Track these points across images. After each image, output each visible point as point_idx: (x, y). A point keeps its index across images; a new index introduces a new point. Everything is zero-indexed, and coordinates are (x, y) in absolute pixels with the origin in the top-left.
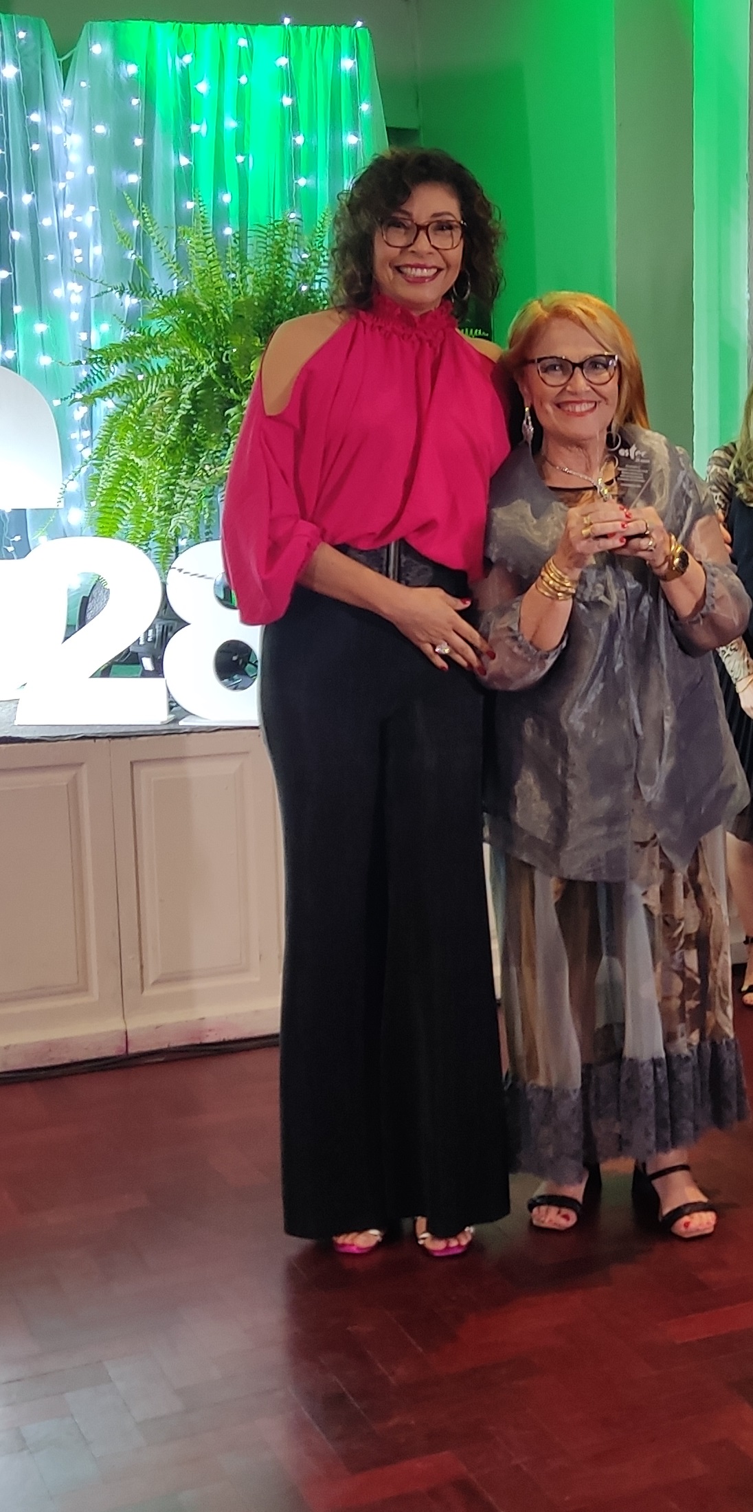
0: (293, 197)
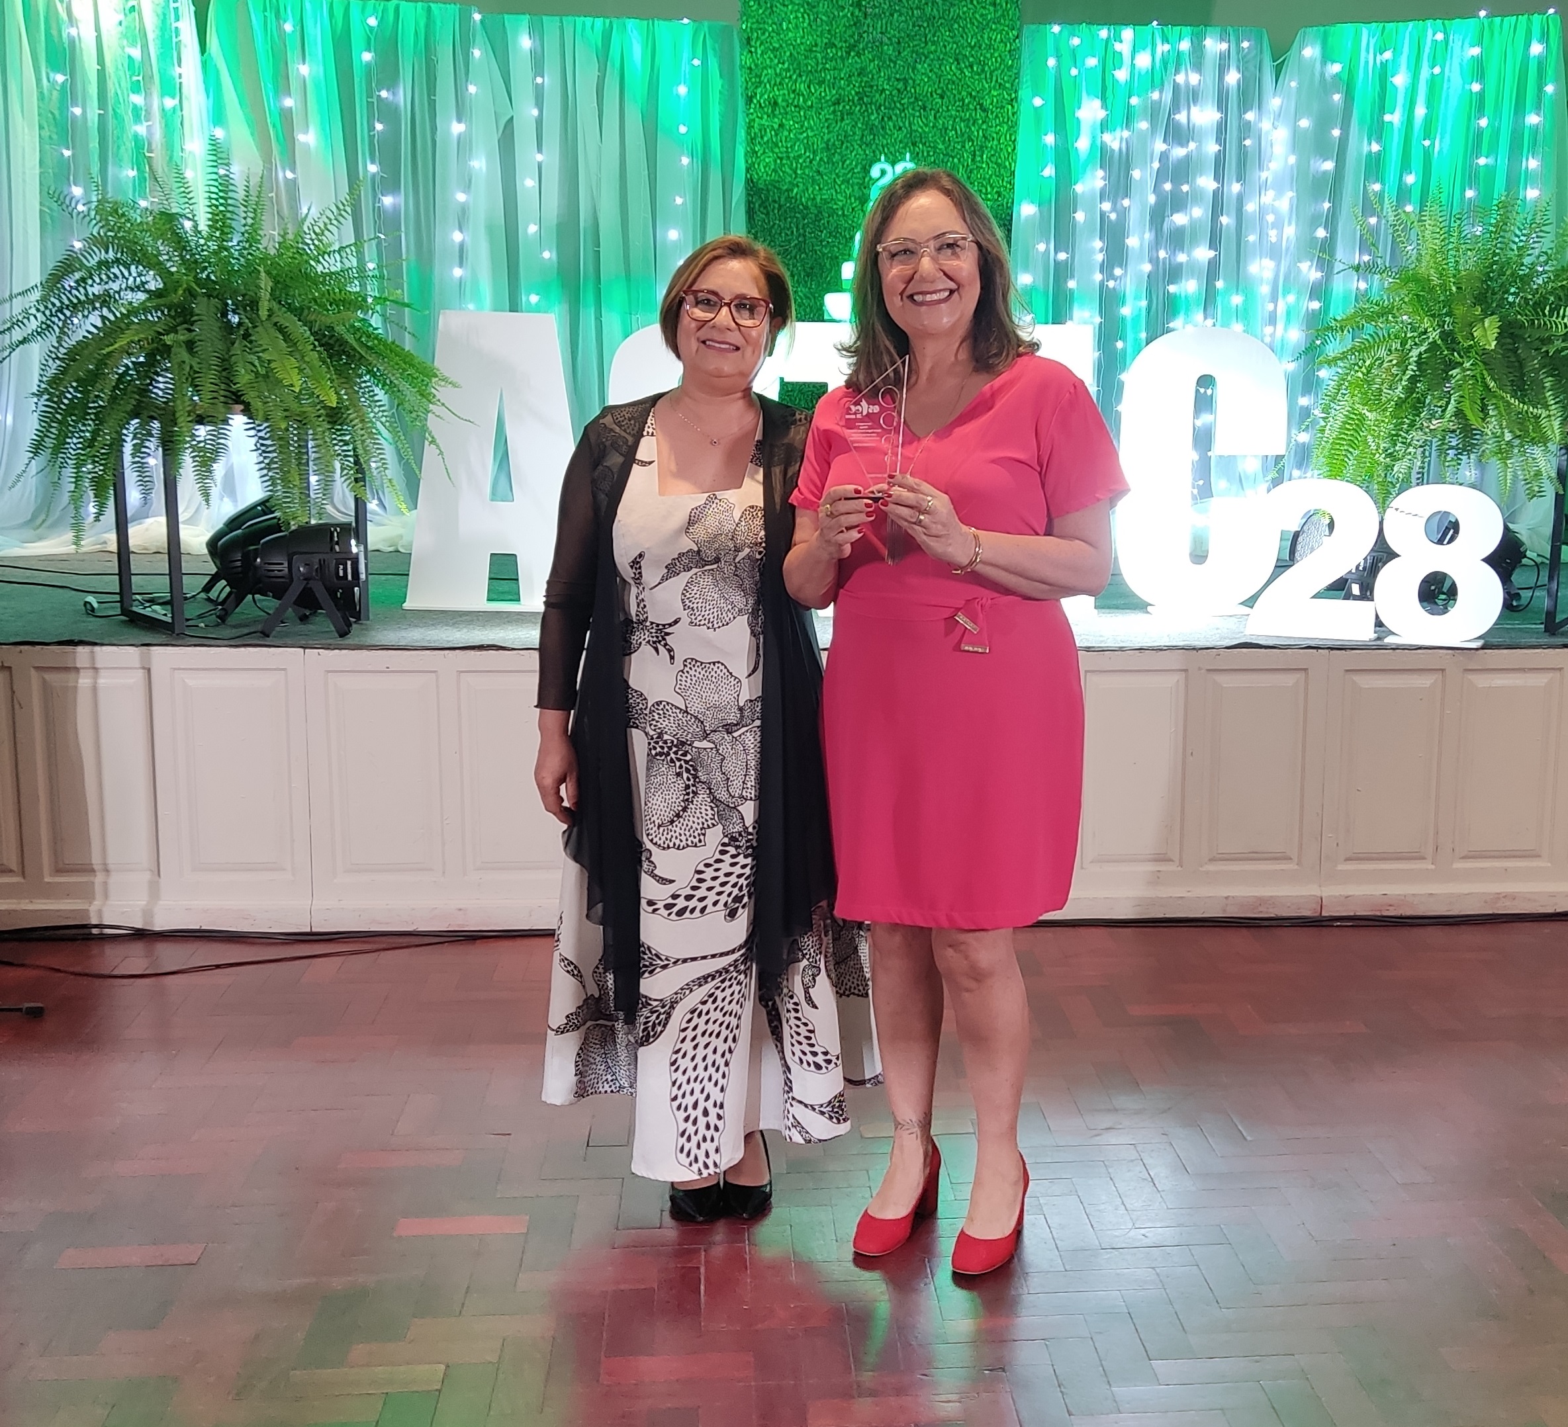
0: (1472, 176)
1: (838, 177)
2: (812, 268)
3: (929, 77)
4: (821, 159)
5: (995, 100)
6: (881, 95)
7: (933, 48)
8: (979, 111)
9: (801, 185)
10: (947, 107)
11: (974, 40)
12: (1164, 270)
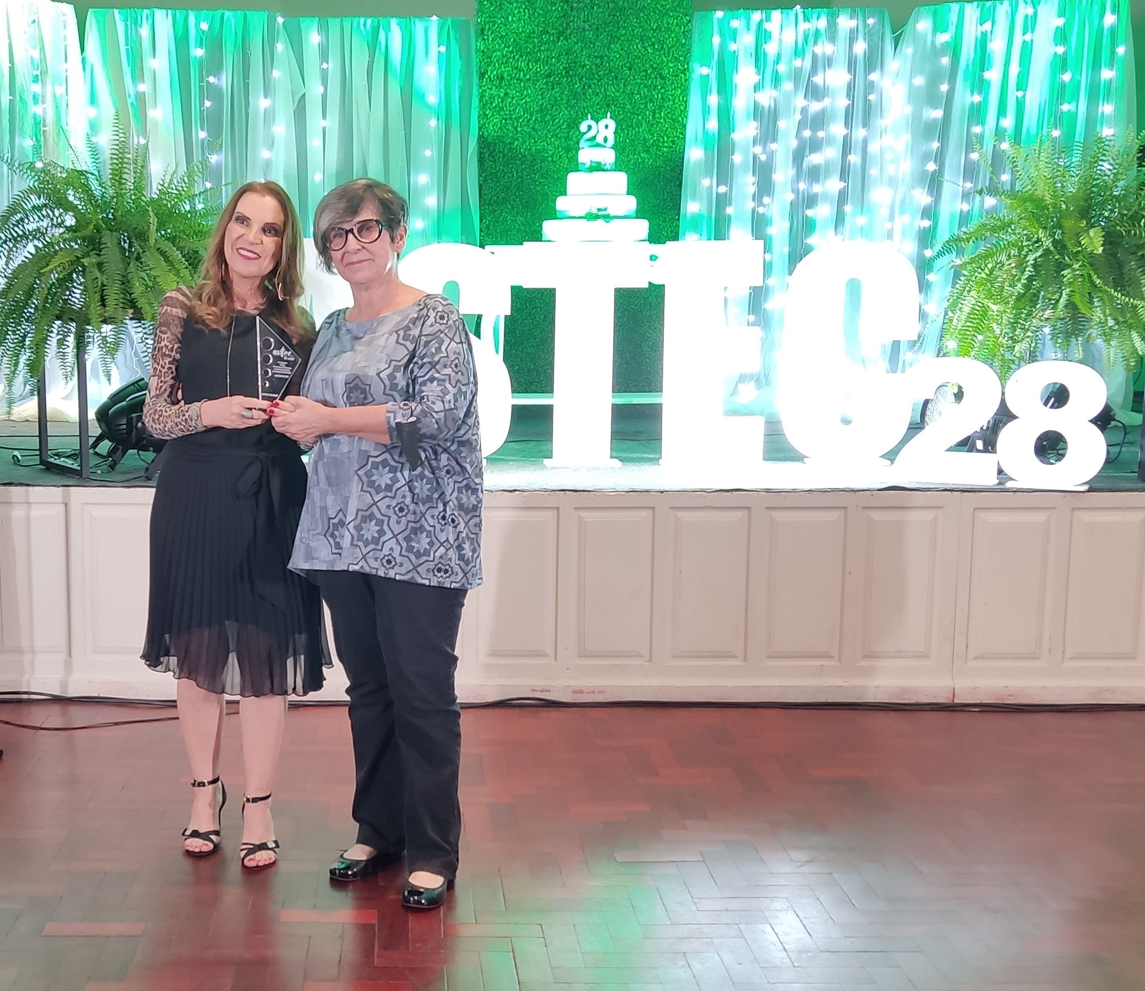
0: (1057, 119)
1: (549, 133)
2: (527, 202)
3: (620, 55)
4: (536, 119)
5: (671, 70)
6: (583, 69)
7: (624, 32)
8: (658, 79)
9: (520, 139)
10: (634, 77)
11: (656, 25)
12: (803, 199)
